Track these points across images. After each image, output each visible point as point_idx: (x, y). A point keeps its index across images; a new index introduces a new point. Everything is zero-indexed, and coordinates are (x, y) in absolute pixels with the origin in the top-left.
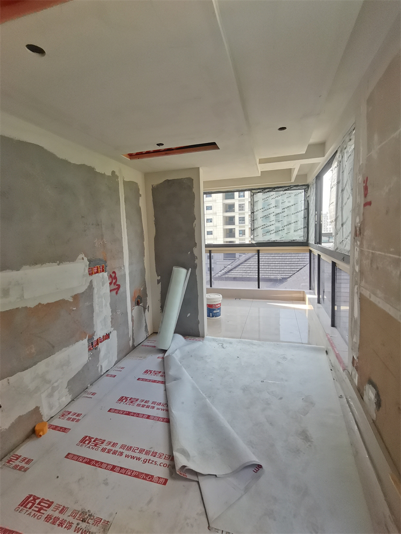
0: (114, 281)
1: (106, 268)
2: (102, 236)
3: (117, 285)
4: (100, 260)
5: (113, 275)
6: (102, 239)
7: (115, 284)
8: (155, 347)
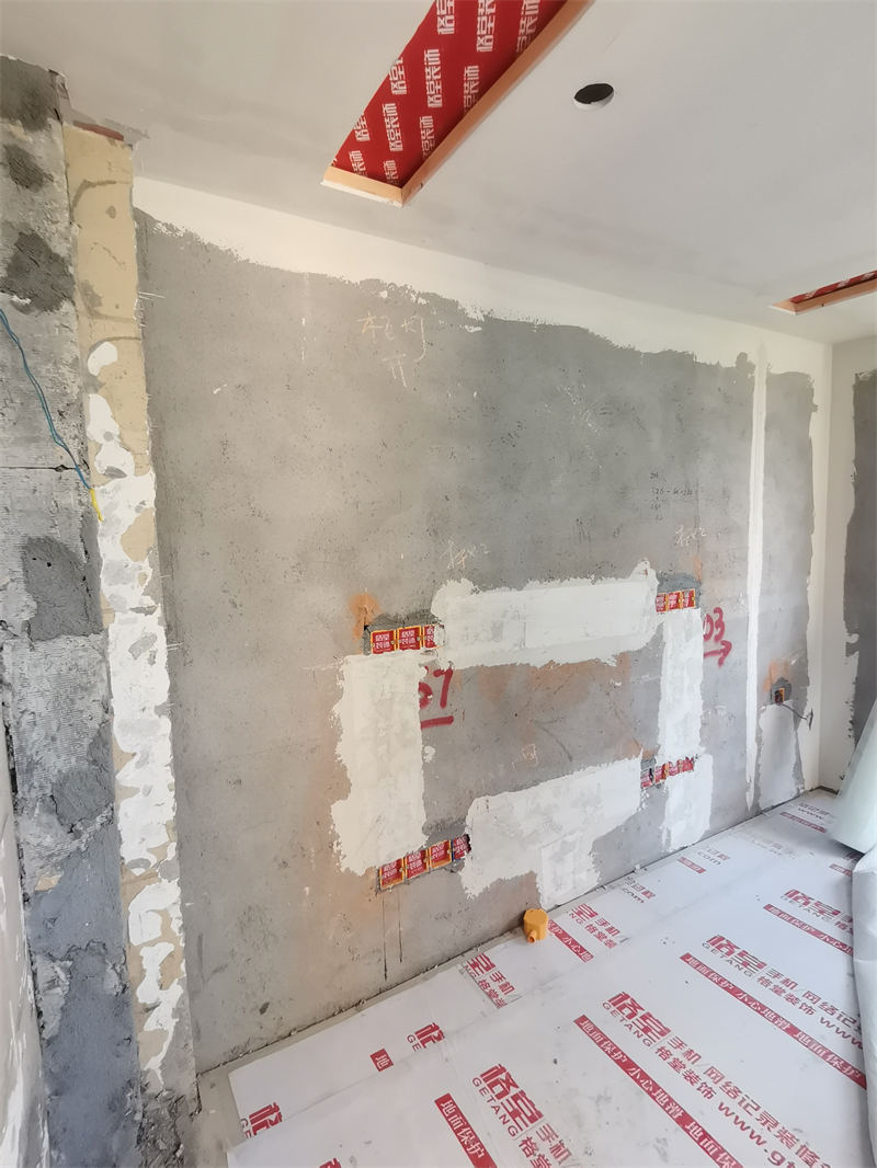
0: (716, 632)
1: (698, 599)
2: (697, 518)
3: (723, 643)
4: (686, 577)
5: (715, 617)
6: (696, 526)
7: (718, 638)
8: (822, 830)
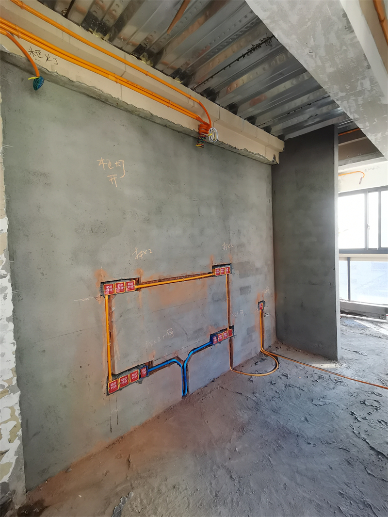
1: (231, 270)
2: (230, 240)
6: (230, 243)
